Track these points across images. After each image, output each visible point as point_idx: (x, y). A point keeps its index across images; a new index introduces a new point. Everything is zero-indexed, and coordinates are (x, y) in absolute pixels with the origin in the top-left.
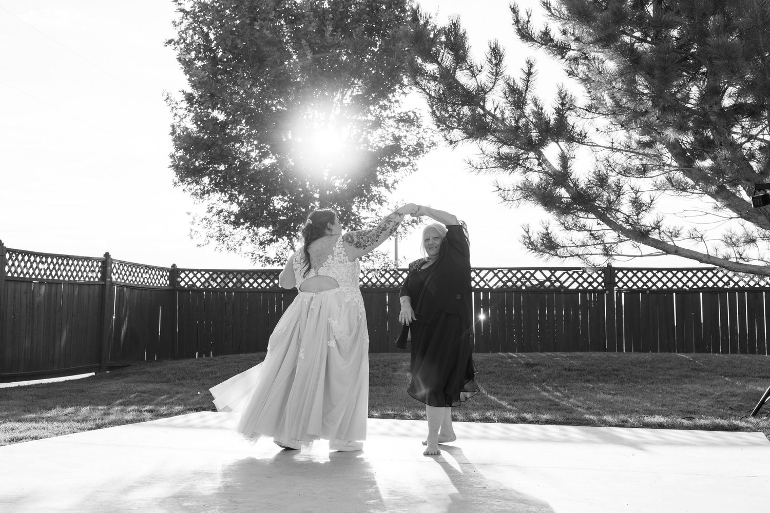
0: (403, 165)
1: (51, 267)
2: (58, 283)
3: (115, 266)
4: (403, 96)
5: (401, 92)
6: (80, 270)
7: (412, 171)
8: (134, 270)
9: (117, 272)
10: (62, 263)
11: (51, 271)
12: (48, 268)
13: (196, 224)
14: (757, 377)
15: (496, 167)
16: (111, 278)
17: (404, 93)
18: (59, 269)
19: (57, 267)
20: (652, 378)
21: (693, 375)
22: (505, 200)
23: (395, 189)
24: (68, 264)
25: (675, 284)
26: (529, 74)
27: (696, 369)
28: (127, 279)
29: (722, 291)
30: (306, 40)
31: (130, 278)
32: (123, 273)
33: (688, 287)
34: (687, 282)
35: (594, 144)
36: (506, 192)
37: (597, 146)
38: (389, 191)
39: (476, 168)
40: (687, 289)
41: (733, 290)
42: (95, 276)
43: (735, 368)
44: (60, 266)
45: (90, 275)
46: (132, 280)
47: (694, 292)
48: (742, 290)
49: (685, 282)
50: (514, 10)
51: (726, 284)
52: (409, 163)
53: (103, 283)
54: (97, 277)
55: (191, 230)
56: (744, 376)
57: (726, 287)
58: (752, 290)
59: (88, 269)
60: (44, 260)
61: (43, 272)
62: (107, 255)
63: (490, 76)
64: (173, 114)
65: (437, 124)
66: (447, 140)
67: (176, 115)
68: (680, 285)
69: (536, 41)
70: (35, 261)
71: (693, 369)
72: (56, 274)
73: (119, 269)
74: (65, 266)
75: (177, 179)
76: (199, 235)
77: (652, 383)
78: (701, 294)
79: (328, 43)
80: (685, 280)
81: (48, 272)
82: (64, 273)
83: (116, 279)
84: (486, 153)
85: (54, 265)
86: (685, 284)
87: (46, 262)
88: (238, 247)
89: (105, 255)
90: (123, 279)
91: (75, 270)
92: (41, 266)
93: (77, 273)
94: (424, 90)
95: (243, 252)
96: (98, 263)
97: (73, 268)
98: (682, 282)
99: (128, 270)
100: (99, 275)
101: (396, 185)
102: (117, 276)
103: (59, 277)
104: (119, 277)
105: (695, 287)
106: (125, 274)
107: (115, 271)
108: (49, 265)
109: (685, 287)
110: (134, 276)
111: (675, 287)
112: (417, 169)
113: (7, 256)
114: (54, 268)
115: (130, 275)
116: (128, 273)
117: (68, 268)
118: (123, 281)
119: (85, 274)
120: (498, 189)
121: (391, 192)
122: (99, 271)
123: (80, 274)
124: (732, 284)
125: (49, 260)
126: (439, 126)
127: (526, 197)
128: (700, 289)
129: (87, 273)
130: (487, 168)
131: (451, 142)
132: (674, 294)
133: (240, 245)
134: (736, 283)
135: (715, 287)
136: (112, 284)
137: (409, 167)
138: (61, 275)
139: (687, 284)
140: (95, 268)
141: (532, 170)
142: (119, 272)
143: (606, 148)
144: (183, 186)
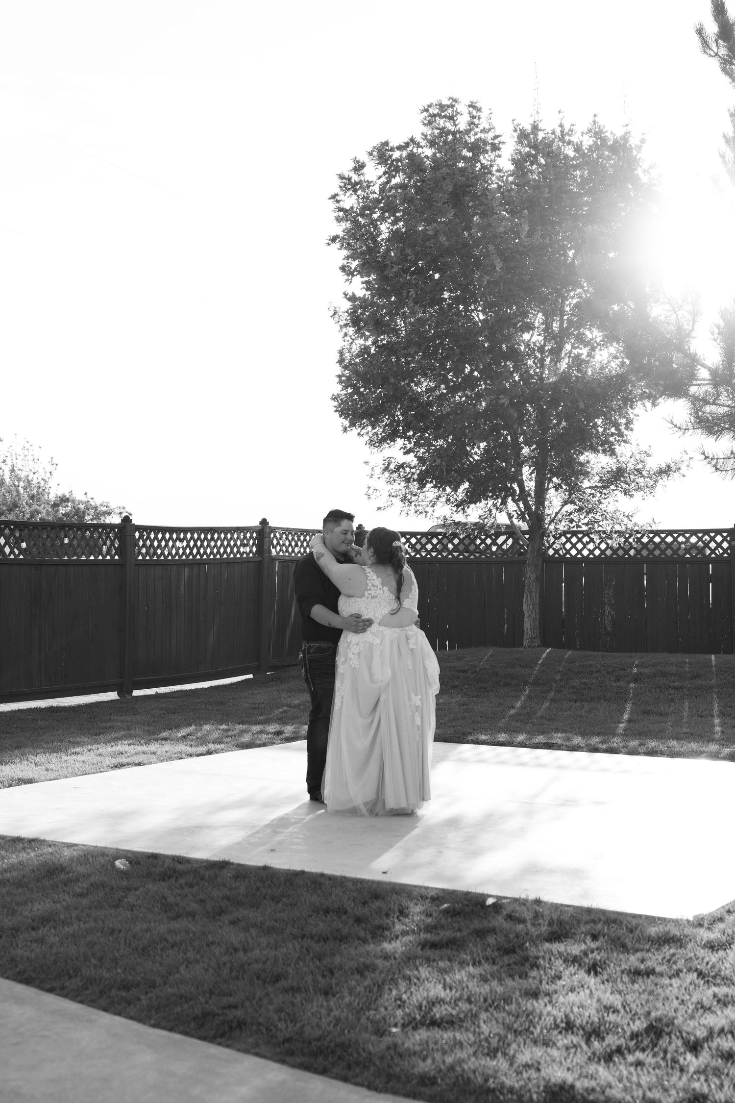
1: (192, 543)
2: (201, 563)
3: (275, 536)
6: (229, 545)
8: (302, 538)
9: (278, 543)
10: (206, 538)
11: (191, 549)
12: (188, 545)
13: (375, 477)
16: (270, 552)
18: (202, 545)
19: (199, 543)
22: (717, 469)
24: (212, 539)
28: (293, 551)
31: (296, 550)
32: (287, 543)
39: (680, 428)
42: (249, 550)
44: (202, 542)
45: (242, 550)
46: (299, 552)
53: (260, 559)
54: (251, 551)
55: (369, 488)
59: (239, 543)
60: (182, 536)
61: (181, 551)
62: (264, 522)
64: (342, 334)
67: (346, 335)
70: (171, 538)
72: (198, 552)
73: (280, 539)
74: (209, 542)
75: (347, 423)
76: (378, 493)
81: (188, 551)
82: (209, 551)
83: (278, 553)
85: (195, 542)
87: (185, 538)
88: (430, 509)
89: (261, 523)
90: (287, 551)
91: (222, 545)
92: (178, 544)
93: (225, 549)
95: (435, 516)
96: (252, 534)
97: (219, 543)
99: (293, 539)
100: (254, 549)
102: (278, 548)
103: (201, 556)
104: (281, 550)
106: (290, 545)
107: (275, 542)
108: (188, 542)
110: (302, 545)
113: (137, 534)
114: (195, 545)
115: (296, 545)
116: (293, 544)
117: (213, 543)
118: (287, 554)
119: (235, 550)
120: (705, 456)
122: (254, 544)
123: (229, 550)
125: (189, 536)
129: (238, 548)
133: (433, 506)
136: (273, 559)
138: (205, 553)
140: (248, 541)
142: (281, 543)
144: (355, 431)
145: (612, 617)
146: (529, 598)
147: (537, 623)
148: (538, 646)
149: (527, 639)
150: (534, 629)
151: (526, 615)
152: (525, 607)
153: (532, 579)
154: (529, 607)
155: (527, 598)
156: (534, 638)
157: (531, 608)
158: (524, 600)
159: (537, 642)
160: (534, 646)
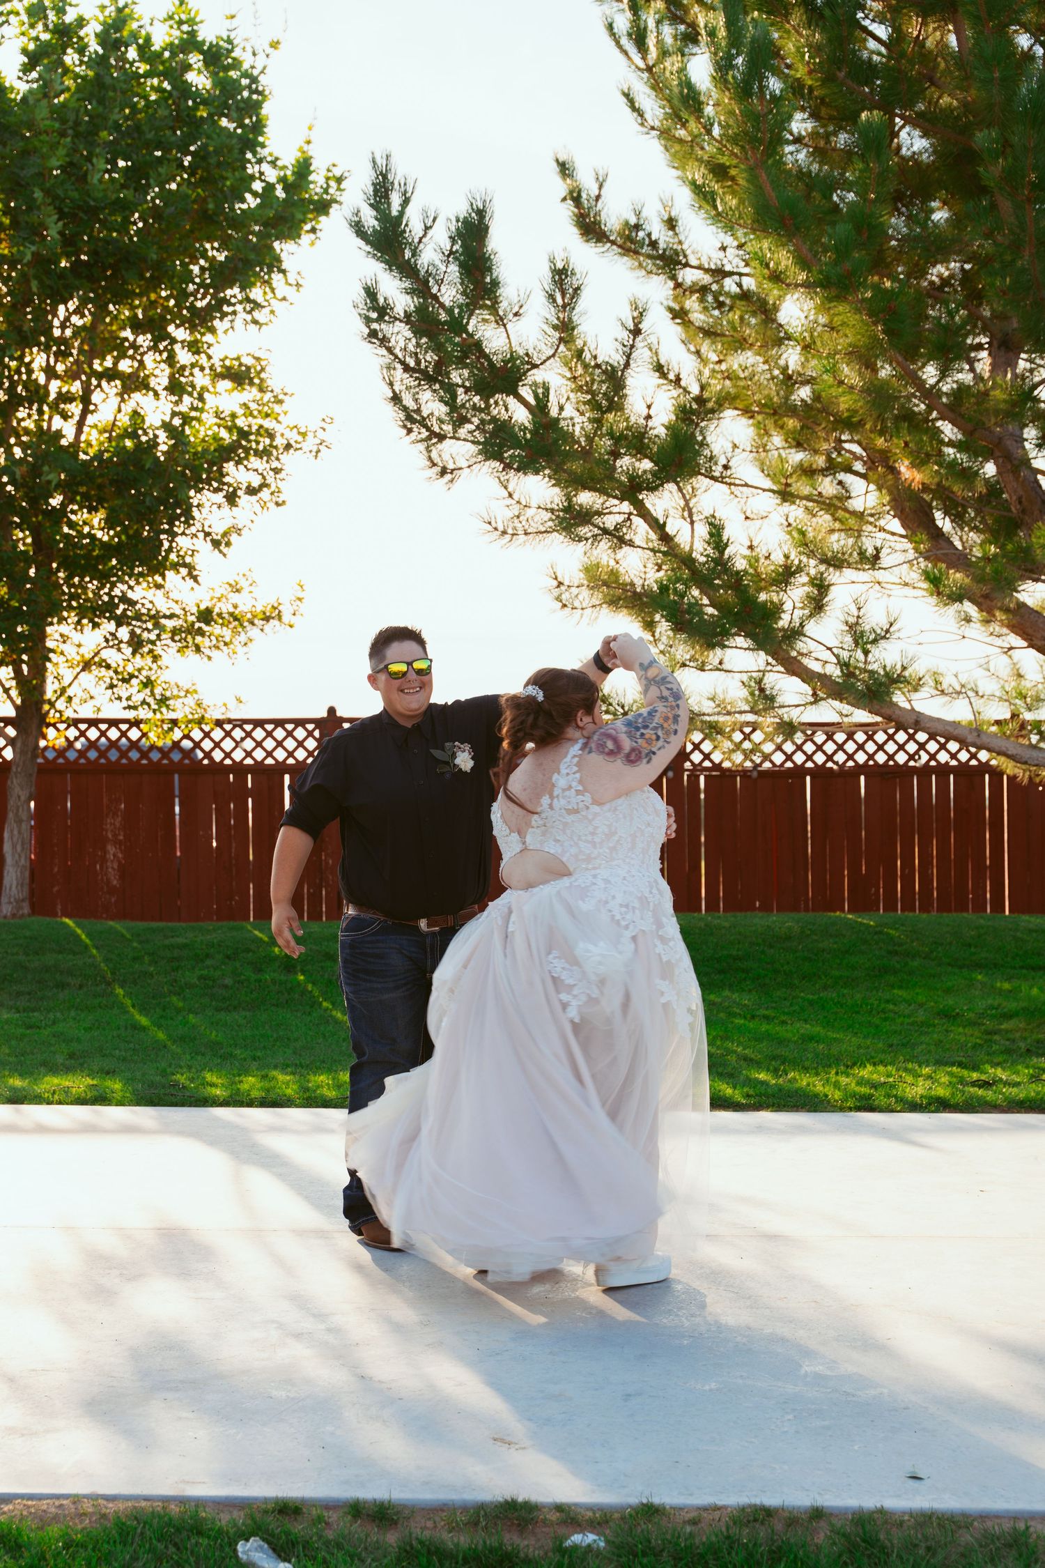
0: (252, 491)
4: (253, 327)
5: (249, 318)
7: (271, 505)
14: (1022, 967)
15: (546, 532)
17: (255, 322)
20: (820, 977)
21: (898, 966)
22: (565, 606)
23: (228, 544)
25: (809, 758)
26: (636, 332)
27: (896, 953)
29: (903, 773)
30: (42, 190)
33: (836, 763)
34: (835, 752)
35: (737, 482)
36: (574, 591)
37: (746, 485)
38: (221, 552)
39: (504, 533)
40: (835, 767)
41: (925, 771)
43: (970, 945)
47: (848, 775)
48: (943, 770)
49: (830, 752)
50: (564, 169)
51: (911, 757)
52: (264, 485)
56: (995, 965)
57: (912, 763)
58: (963, 771)
63: (550, 331)
65: (405, 426)
66: (434, 465)
68: (820, 758)
69: (613, 243)
71: (890, 952)
77: (825, 988)
78: (862, 778)
79: (94, 200)
80: (830, 747)
84: (516, 496)
86: (830, 758)
94: (390, 350)
98: (824, 753)
101: (234, 538)
105: (851, 763)
109: (830, 764)
111: (809, 765)
112: (284, 502)
120: (555, 583)
121: (225, 555)
124: (924, 757)
126: (410, 431)
127: (613, 602)
128: (860, 769)
130: (526, 534)
131: (444, 472)
132: (808, 779)
134: (933, 757)
135: (891, 763)
137: (265, 494)
139: (836, 758)
141: (631, 544)
143: (764, 490)
145: (120, 862)
146: (16, 832)
147: (27, 874)
148: (29, 915)
149: (10, 903)
150: (22, 885)
151: (9, 860)
152: (7, 847)
153: (23, 798)
154: (14, 847)
155: (12, 831)
156: (23, 900)
157: (19, 848)
158: (6, 835)
159: (26, 910)
160: (23, 915)
